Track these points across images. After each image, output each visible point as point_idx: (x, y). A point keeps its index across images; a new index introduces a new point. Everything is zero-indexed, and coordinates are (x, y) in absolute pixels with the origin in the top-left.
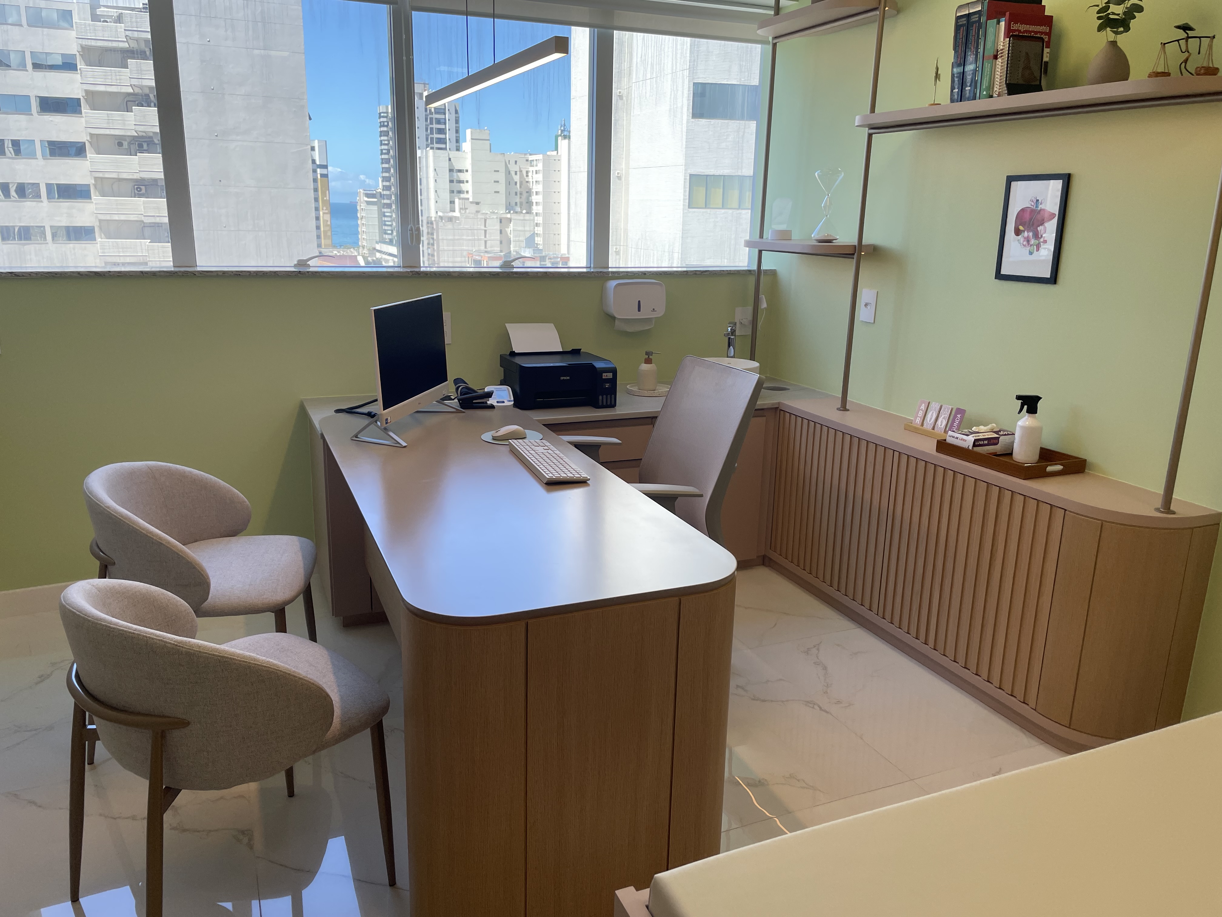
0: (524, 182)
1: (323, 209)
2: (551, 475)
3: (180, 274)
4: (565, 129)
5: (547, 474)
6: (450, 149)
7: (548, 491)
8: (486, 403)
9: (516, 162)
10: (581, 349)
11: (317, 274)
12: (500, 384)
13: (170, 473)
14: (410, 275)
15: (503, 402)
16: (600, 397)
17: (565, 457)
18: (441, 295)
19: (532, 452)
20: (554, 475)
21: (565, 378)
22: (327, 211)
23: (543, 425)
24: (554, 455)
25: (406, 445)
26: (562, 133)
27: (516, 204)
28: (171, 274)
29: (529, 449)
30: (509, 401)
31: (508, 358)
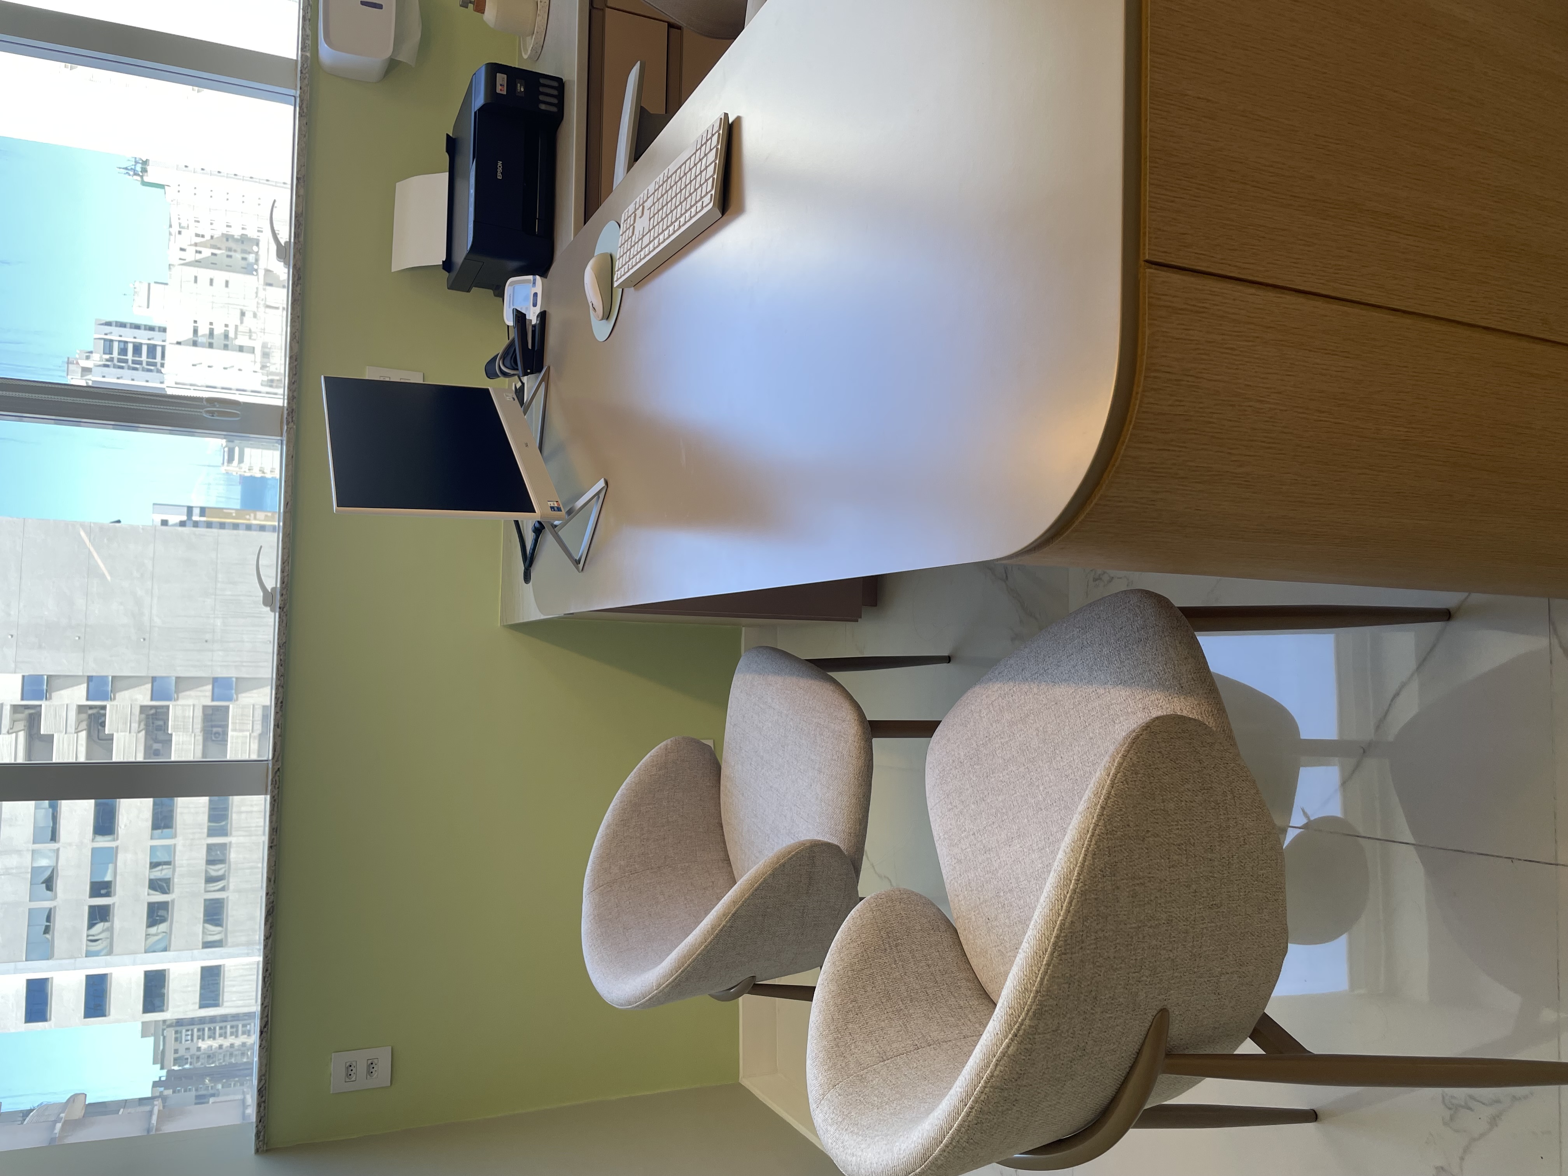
0: (212, 242)
1: (249, 520)
2: (707, 199)
3: (276, 792)
4: (132, 169)
5: (703, 208)
6: (164, 341)
7: (740, 210)
8: (534, 326)
9: (182, 250)
10: (448, 135)
11: (286, 580)
12: (501, 299)
13: (607, 857)
14: (295, 427)
15: (536, 295)
16: (543, 107)
17: (666, 171)
18: (325, 377)
19: (646, 240)
20: (707, 193)
21: (500, 170)
22: (252, 515)
23: (585, 223)
24: (658, 194)
25: (603, 479)
26: (139, 175)
27: (244, 259)
28: (276, 805)
29: (637, 247)
30: (534, 283)
31: (454, 273)
